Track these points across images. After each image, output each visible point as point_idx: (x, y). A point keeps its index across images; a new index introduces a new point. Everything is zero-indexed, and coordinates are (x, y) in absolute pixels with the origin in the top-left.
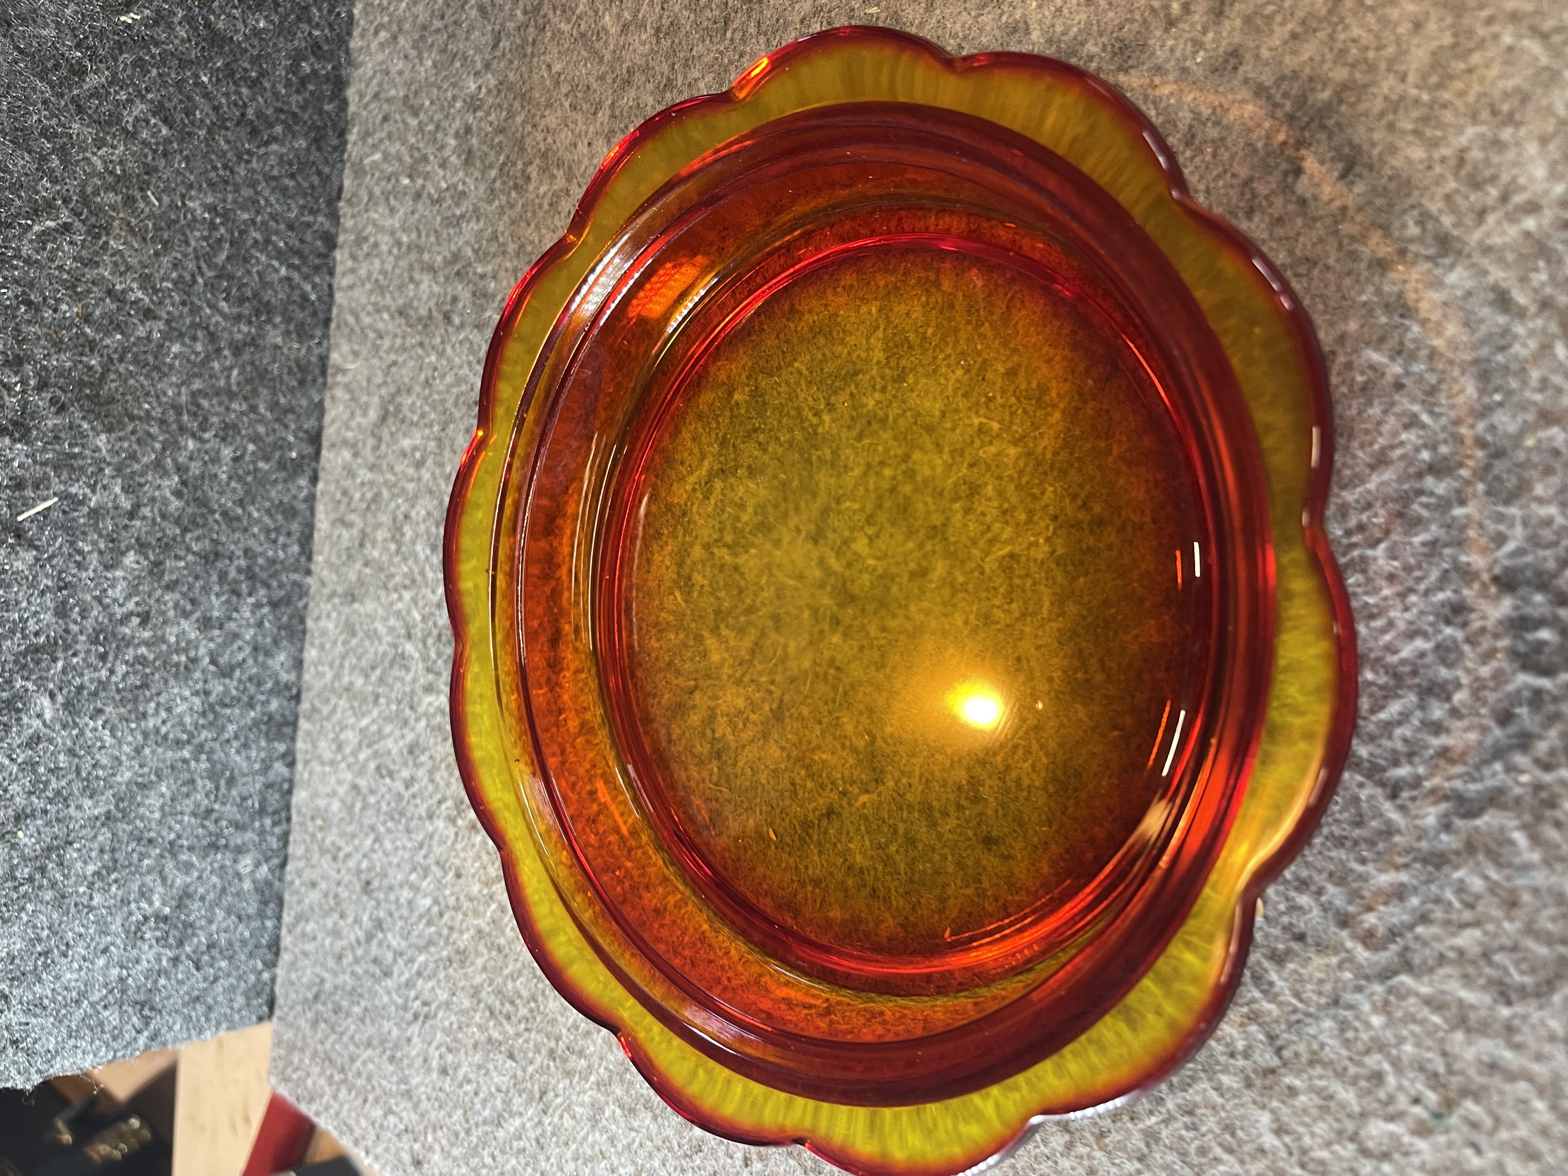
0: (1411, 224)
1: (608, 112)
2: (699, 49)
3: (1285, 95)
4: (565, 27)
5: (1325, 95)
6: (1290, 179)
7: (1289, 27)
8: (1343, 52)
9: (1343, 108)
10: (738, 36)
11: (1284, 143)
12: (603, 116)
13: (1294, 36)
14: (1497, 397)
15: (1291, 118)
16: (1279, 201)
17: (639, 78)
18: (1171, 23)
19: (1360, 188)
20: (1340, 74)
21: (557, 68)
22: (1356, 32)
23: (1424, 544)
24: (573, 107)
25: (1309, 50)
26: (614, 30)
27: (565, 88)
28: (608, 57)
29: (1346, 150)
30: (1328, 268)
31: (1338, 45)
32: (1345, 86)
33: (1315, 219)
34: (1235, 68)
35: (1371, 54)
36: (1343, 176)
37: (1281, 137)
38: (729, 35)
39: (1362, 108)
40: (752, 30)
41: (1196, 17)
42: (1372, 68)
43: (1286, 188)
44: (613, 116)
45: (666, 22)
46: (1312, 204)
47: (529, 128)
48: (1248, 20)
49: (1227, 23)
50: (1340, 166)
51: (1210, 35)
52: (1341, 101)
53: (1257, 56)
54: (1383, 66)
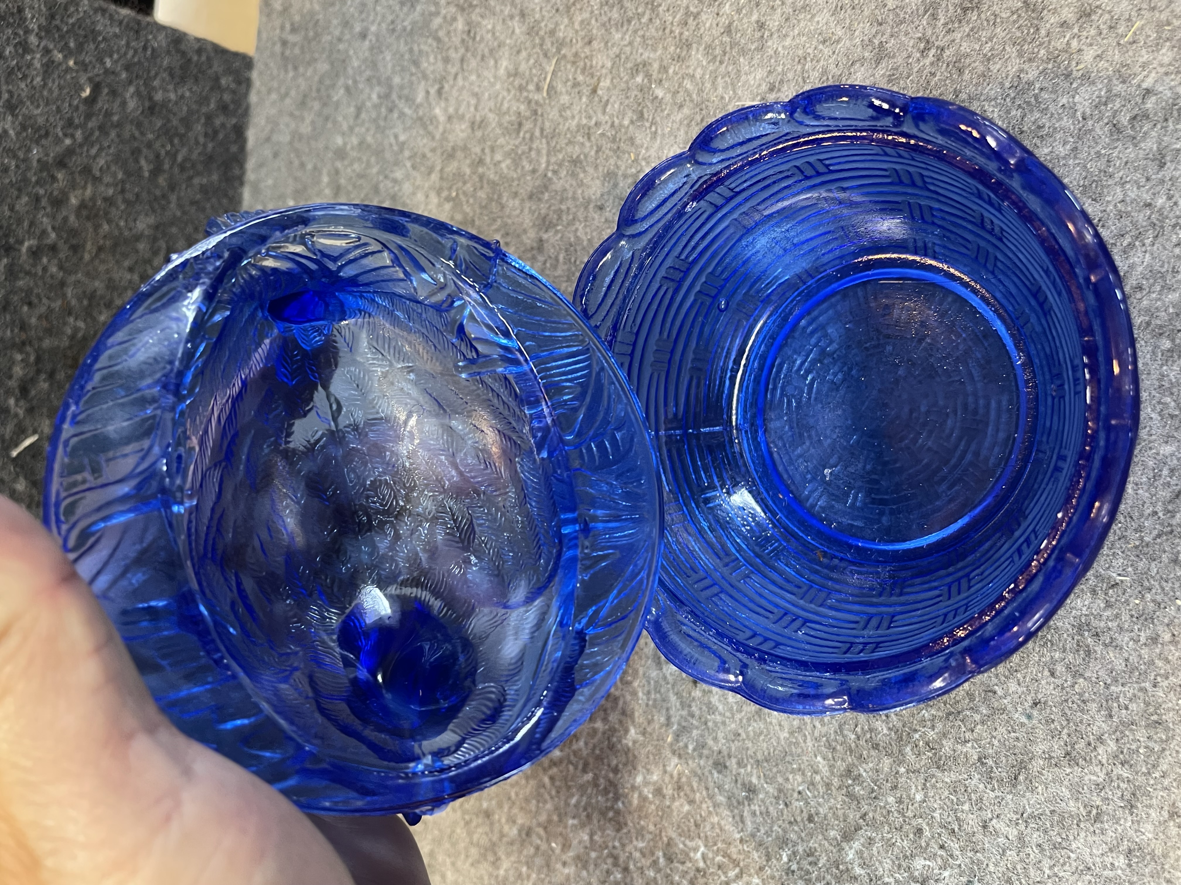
1: (439, 175)
2: (501, 141)
4: (407, 111)
10: (528, 136)
12: (435, 177)
17: (459, 154)
21: (402, 138)
24: (414, 167)
26: (442, 118)
27: (407, 153)
28: (438, 136)
38: (521, 134)
40: (537, 133)
44: (442, 178)
45: (478, 118)
47: (381, 178)
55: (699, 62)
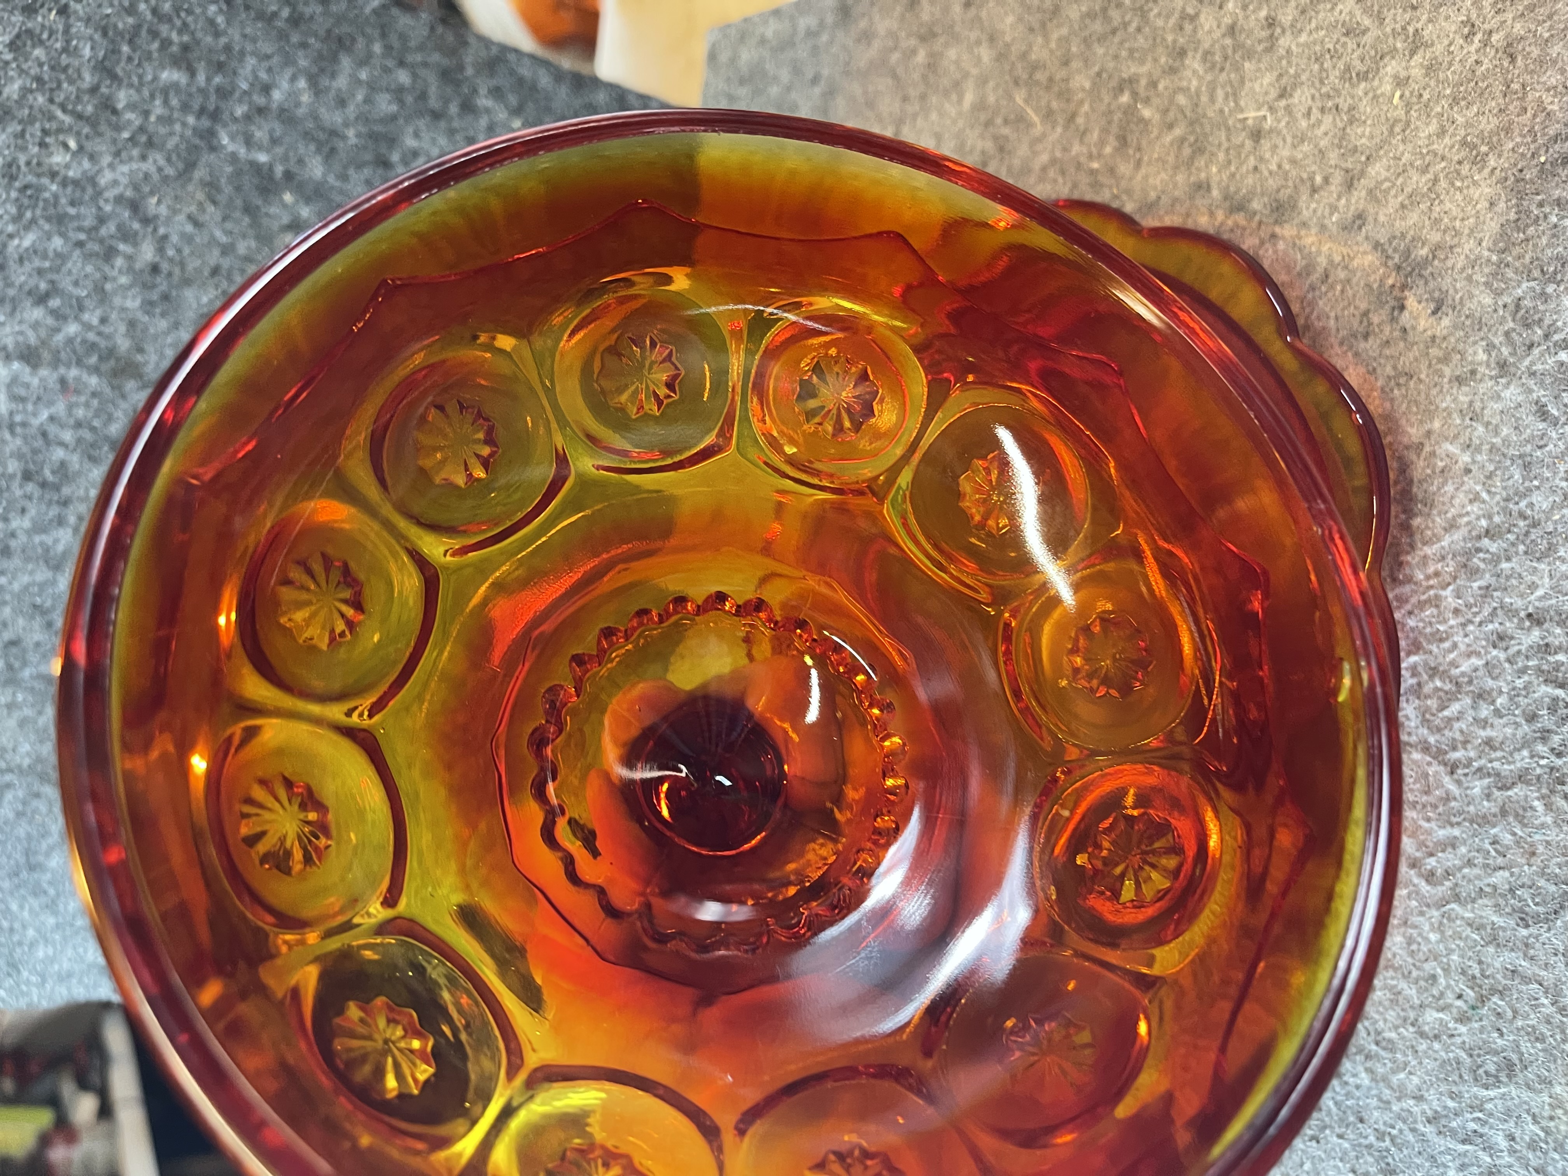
0: (1480, 351)
3: (1395, 250)
5: (1424, 252)
6: (1396, 313)
7: (1400, 199)
8: (1437, 221)
9: (1436, 262)
11: (1393, 286)
13: (1403, 206)
14: (1536, 483)
15: (1398, 268)
16: (1387, 329)
18: (1314, 190)
19: (1446, 322)
20: (1435, 237)
22: (1448, 205)
23: (1480, 588)
25: (1413, 217)
29: (1436, 294)
30: (1420, 381)
31: (1435, 215)
32: (1438, 247)
33: (1413, 344)
34: (1360, 228)
35: (1458, 224)
36: (1434, 313)
37: (1390, 281)
39: (1449, 263)
41: (1333, 188)
42: (1457, 233)
43: (1393, 320)
46: (1411, 333)
48: (1370, 192)
49: (1355, 193)
50: (1432, 306)
51: (1343, 201)
52: (1434, 257)
53: (1376, 220)
54: (1467, 231)
55: (1195, 72)
